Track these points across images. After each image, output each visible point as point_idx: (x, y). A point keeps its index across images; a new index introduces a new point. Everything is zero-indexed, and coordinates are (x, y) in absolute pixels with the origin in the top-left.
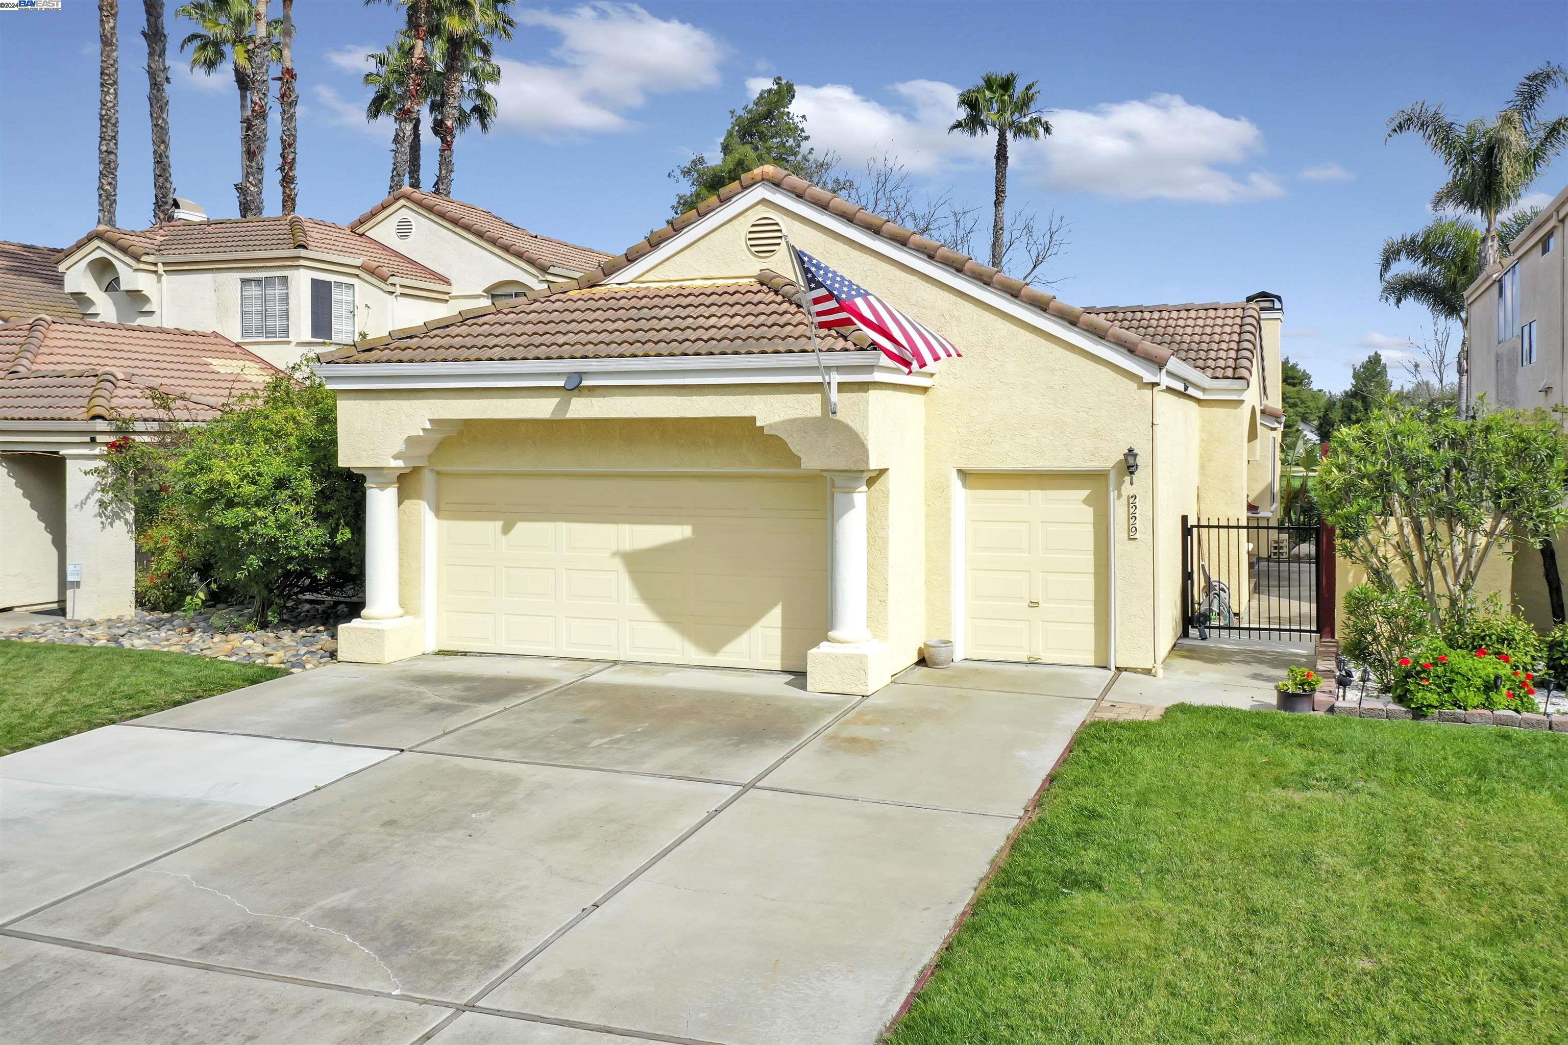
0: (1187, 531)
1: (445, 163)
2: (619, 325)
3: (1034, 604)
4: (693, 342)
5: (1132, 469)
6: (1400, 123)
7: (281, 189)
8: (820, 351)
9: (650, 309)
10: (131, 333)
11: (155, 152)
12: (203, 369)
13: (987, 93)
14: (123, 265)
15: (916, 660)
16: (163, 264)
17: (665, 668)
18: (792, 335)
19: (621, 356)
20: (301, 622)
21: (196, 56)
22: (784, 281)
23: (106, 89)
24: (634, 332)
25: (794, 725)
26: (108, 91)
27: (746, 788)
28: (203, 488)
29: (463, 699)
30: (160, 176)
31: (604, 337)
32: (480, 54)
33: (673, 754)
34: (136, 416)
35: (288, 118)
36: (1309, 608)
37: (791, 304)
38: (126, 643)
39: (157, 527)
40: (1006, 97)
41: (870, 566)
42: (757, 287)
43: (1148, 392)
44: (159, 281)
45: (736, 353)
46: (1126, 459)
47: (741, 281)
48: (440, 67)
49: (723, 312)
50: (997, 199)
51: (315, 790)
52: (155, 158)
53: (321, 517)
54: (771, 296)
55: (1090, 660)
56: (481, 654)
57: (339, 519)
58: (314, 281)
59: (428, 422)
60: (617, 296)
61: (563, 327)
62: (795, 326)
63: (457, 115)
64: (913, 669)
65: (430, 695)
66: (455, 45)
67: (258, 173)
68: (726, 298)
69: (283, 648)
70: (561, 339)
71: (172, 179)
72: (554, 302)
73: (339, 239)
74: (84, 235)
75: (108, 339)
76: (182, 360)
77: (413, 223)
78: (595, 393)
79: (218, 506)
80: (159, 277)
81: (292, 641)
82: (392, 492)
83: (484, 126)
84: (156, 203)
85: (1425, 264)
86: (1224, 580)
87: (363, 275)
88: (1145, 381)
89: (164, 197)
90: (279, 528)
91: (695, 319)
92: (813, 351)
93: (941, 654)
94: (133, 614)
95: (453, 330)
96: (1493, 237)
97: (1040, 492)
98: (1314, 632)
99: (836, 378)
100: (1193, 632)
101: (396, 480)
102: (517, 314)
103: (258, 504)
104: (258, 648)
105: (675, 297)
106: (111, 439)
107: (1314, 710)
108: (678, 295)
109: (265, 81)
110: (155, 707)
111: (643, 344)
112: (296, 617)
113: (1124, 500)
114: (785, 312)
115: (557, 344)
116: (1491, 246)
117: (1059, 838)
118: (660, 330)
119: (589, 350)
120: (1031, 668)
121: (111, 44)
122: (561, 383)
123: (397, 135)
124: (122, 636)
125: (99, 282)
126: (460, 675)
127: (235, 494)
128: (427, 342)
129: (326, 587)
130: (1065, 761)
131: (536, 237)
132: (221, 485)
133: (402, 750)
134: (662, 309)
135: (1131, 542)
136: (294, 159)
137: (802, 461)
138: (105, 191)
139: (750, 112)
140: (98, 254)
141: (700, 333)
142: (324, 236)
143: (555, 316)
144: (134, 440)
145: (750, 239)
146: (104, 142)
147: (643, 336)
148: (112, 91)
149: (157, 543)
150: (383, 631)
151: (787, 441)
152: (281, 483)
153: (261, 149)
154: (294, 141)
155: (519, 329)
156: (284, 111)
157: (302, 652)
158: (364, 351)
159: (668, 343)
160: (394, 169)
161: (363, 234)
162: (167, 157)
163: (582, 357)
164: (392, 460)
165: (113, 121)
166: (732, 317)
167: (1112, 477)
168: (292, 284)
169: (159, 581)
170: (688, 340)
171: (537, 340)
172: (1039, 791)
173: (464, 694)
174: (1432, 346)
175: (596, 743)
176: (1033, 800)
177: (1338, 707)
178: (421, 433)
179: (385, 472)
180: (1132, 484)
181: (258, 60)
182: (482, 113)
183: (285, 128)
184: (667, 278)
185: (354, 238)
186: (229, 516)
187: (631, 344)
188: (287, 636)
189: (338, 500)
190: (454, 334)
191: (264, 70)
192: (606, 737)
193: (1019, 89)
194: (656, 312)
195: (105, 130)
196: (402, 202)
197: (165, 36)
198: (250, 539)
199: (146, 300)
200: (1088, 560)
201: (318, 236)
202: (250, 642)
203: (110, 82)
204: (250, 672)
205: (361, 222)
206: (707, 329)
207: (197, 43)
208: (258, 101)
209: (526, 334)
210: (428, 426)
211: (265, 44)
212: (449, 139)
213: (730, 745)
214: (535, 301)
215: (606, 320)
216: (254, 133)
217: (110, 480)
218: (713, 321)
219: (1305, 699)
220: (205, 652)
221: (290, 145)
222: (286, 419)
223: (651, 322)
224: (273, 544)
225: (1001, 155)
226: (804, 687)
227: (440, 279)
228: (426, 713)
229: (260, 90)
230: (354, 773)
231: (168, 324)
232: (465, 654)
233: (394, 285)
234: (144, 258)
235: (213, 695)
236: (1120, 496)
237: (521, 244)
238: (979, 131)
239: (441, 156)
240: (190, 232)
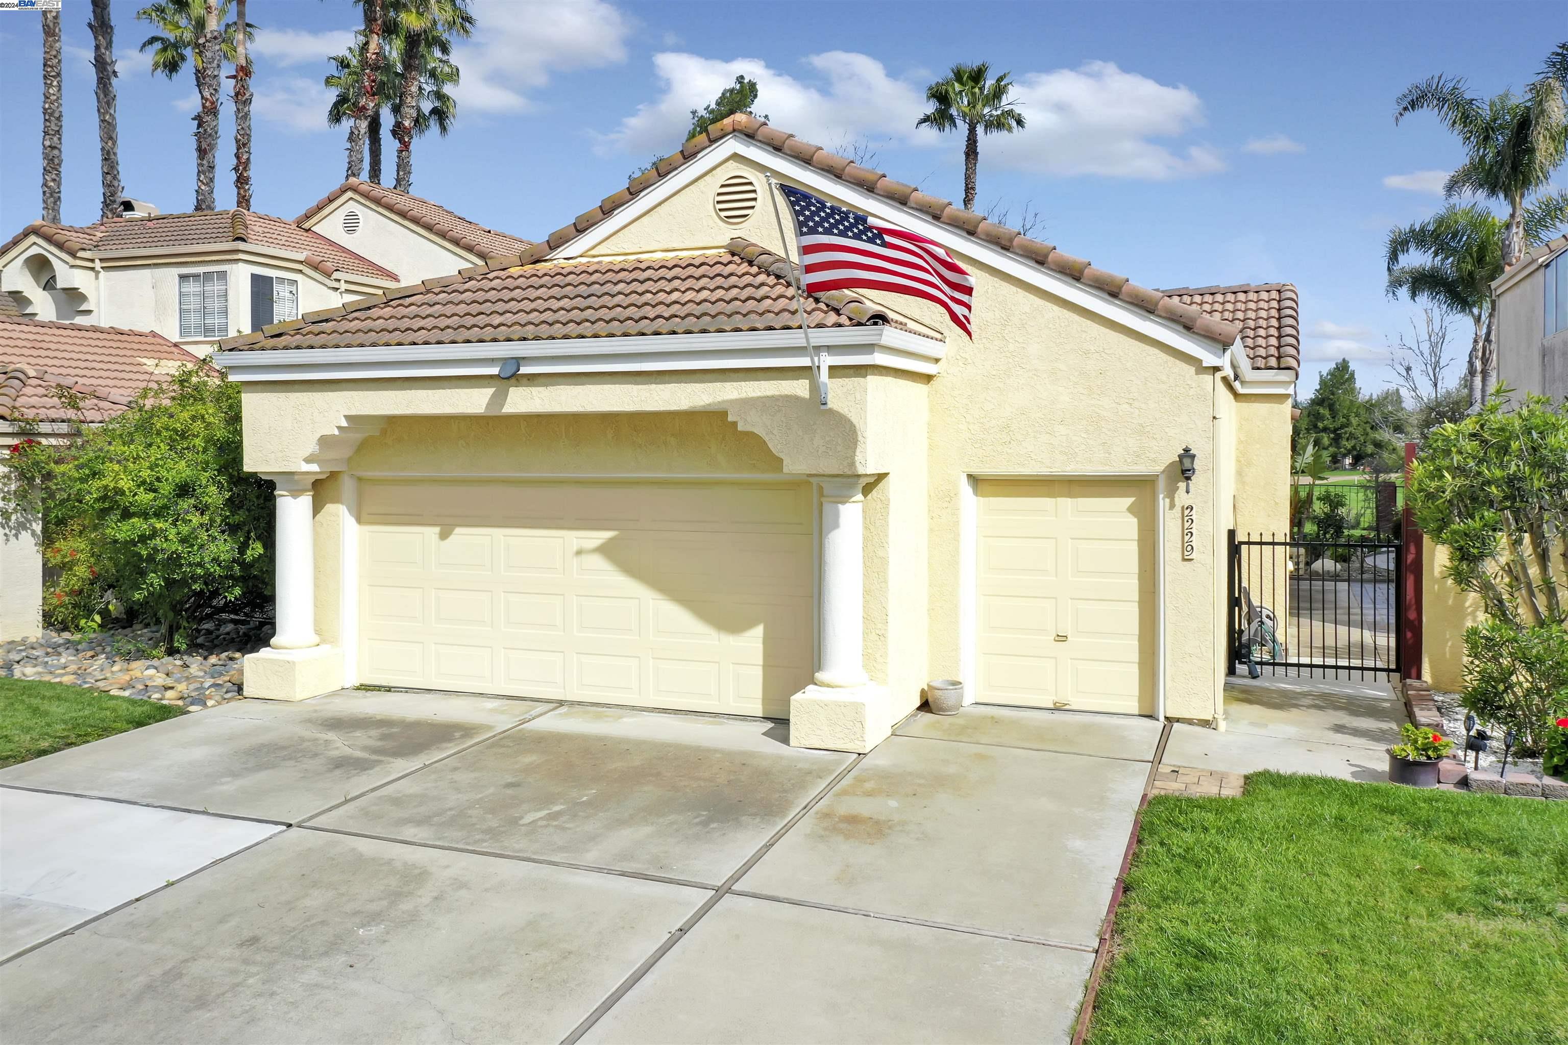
0: (1234, 550)
1: (403, 166)
2: (565, 303)
3: (1061, 638)
4: (652, 320)
5: (1188, 474)
6: (1413, 100)
7: (236, 190)
8: (809, 327)
9: (602, 285)
10: (61, 332)
11: (103, 149)
12: (135, 369)
13: (956, 85)
14: (60, 262)
15: (918, 704)
16: (100, 260)
17: (619, 711)
18: (772, 309)
19: (566, 337)
20: (216, 646)
21: (157, 58)
22: (758, 250)
23: (49, 82)
24: (582, 310)
25: (777, 795)
26: (51, 84)
27: (721, 892)
28: (95, 496)
29: (375, 751)
30: (107, 173)
31: (548, 316)
32: (438, 53)
33: (626, 836)
34: (41, 417)
35: (243, 116)
36: (1386, 641)
37: (769, 275)
38: (17, 672)
39: (64, 539)
40: (977, 90)
41: (867, 592)
42: (728, 258)
43: (1208, 378)
44: (97, 278)
45: (704, 331)
46: (1181, 461)
47: (709, 252)
48: (399, 68)
49: (687, 286)
50: (967, 196)
51: (167, 886)
52: (103, 155)
53: (232, 529)
54: (745, 267)
55: (1133, 706)
56: (408, 690)
57: (249, 532)
58: (255, 278)
59: (343, 419)
60: (564, 272)
61: (500, 307)
62: (775, 300)
63: (415, 115)
64: (916, 716)
65: (339, 744)
66: (413, 41)
67: (209, 171)
68: (691, 271)
69: (187, 678)
70: (497, 320)
71: (120, 177)
72: (491, 280)
73: (282, 233)
74: (20, 230)
75: (35, 337)
76: (113, 359)
77: (360, 217)
78: (536, 382)
79: (114, 516)
80: (97, 273)
81: (201, 670)
82: (306, 501)
83: (443, 129)
84: (104, 202)
85: (1436, 254)
86: (1267, 604)
87: (307, 270)
88: (1205, 364)
89: (112, 195)
90: (183, 541)
91: (654, 294)
92: (800, 327)
93: (948, 698)
94: (40, 635)
95: (375, 312)
96: (1519, 223)
97: (1069, 499)
98: (1392, 671)
99: (827, 360)
100: (1241, 669)
101: (310, 487)
102: (449, 294)
103: (157, 515)
104: (160, 679)
105: (631, 272)
106: (14, 441)
107: (1439, 782)
108: (634, 269)
109: (215, 76)
110: (14, 757)
111: (593, 323)
112: (212, 641)
113: (1177, 510)
114: (762, 284)
115: (491, 326)
116: (1517, 233)
117: (1164, 993)
118: (613, 307)
119: (528, 331)
120: (1058, 716)
121: (54, 35)
122: (495, 371)
123: (352, 133)
124: (18, 662)
125: (37, 280)
126: (378, 717)
127: (131, 503)
128: (346, 325)
129: (244, 608)
130: (1136, 856)
131: (489, 232)
132: (116, 493)
133: (289, 826)
134: (616, 284)
135: (1186, 563)
136: (248, 159)
137: (785, 463)
138: (49, 187)
139: (712, 112)
140: (34, 250)
141: (660, 309)
142: (266, 230)
143: (492, 295)
144: (39, 443)
145: (718, 202)
146: (47, 137)
147: (592, 314)
148: (55, 83)
149: (64, 556)
150: (294, 663)
151: (766, 439)
152: (184, 490)
153: (212, 147)
154: (249, 140)
155: (450, 309)
156: (238, 109)
157: (207, 685)
158: (272, 337)
159: (621, 322)
160: (349, 168)
161: (310, 229)
162: (115, 154)
163: (520, 340)
164: (303, 463)
165: (57, 115)
166: (698, 291)
167: (1162, 484)
168: (231, 279)
169: (67, 599)
170: (646, 318)
171: (469, 321)
172: (1111, 906)
173: (380, 743)
174: (1426, 347)
175: (528, 818)
176: (1106, 920)
177: (1476, 781)
178: (336, 432)
179: (296, 477)
180: (1188, 492)
181: (209, 54)
182: (440, 114)
183: (240, 128)
184: (622, 251)
185: (300, 233)
186: (124, 529)
187: (579, 324)
188: (196, 665)
189: (249, 510)
190: (375, 317)
191: (215, 65)
192: (540, 810)
193: (989, 83)
194: (608, 288)
195: (48, 124)
196: (349, 194)
197: (111, 27)
198: (149, 555)
199: (83, 298)
200: (1131, 586)
201: (260, 230)
202: (152, 672)
203: (53, 74)
204: (138, 711)
205: (308, 217)
206: (668, 306)
207: (158, 45)
208: (209, 97)
209: (457, 315)
210: (344, 424)
211: (215, 38)
212: (407, 140)
213: (697, 824)
214: (471, 279)
215: (550, 298)
216: (205, 130)
217: (13, 487)
218: (675, 296)
219: (1429, 768)
220: (99, 684)
221: (244, 145)
222: (194, 418)
223: (602, 299)
224: (174, 560)
225: (971, 152)
226: (785, 740)
227: (388, 276)
228: (330, 770)
229: (211, 85)
230: (222, 860)
231: (104, 324)
232: (389, 689)
233: (339, 280)
234: (80, 254)
235: (88, 742)
236: (1172, 506)
237: (471, 238)
238: (947, 125)
239: (399, 157)
240: (130, 228)
